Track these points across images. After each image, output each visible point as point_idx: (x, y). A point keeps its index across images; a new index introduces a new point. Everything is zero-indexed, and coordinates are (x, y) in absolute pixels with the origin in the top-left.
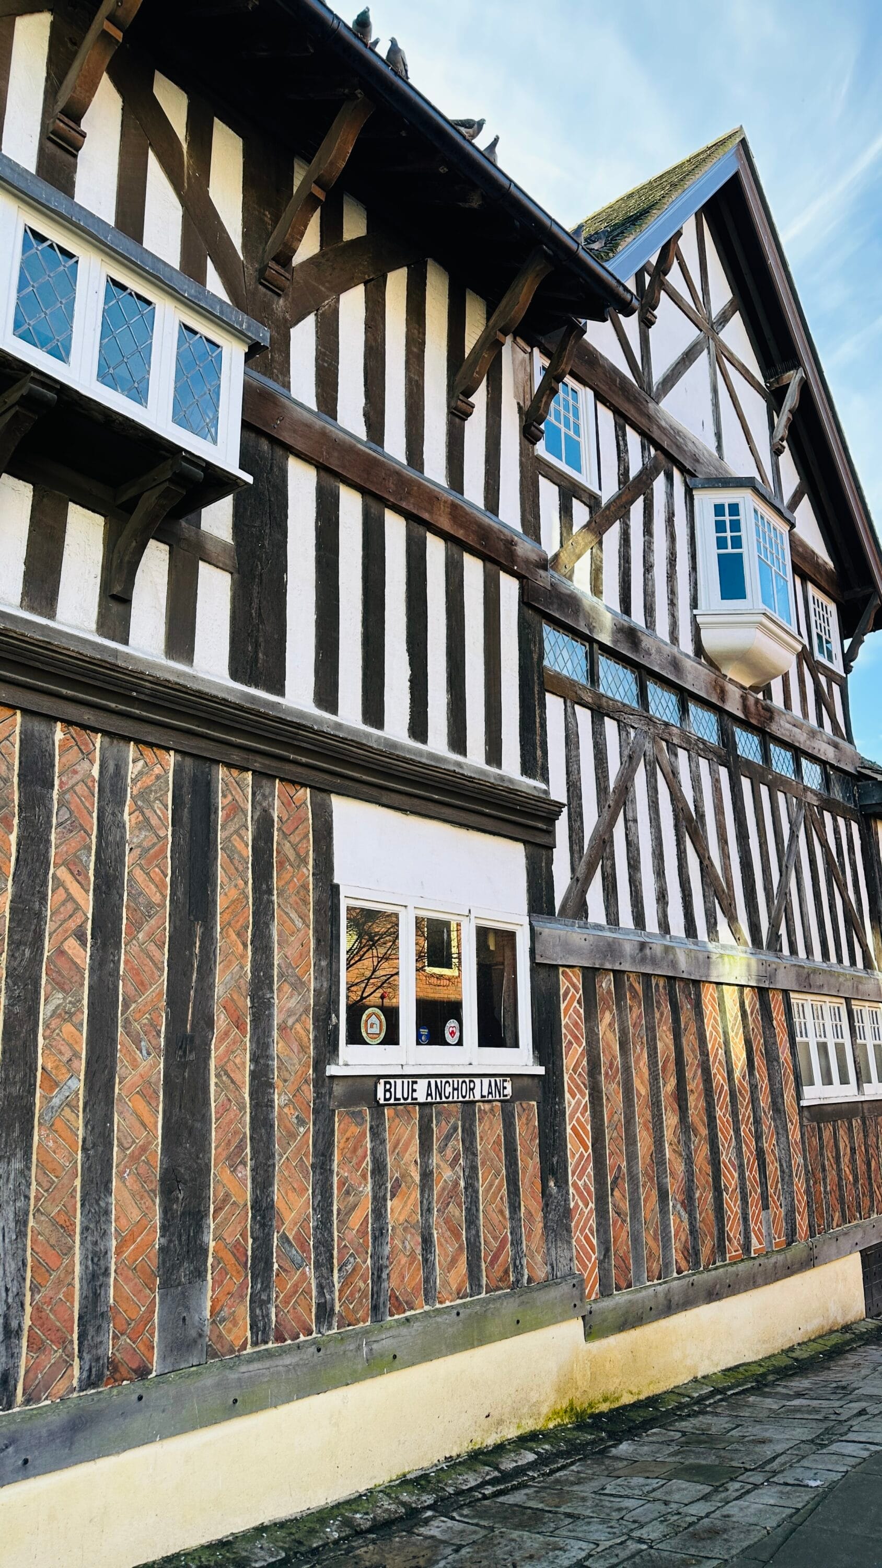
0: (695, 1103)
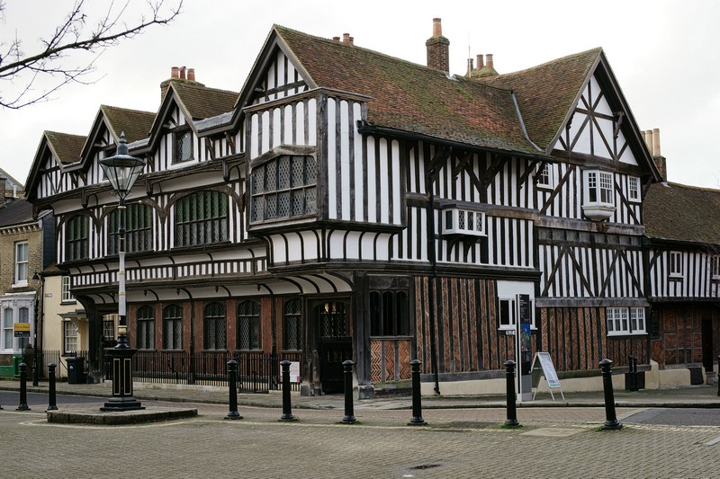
0: (574, 336)
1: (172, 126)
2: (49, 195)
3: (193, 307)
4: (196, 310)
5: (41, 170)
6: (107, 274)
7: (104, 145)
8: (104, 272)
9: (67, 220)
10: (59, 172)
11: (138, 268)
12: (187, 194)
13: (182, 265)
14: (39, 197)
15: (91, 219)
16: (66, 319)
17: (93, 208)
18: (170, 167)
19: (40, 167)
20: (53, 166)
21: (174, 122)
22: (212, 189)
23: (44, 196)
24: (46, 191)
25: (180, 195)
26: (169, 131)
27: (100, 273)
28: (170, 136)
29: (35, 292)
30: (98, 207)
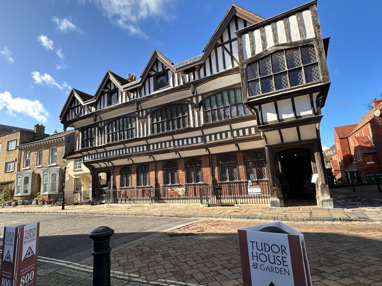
1: (153, 73)
2: (73, 118)
3: (156, 165)
4: (157, 166)
5: (70, 107)
6: (105, 154)
7: (107, 90)
8: (103, 152)
9: (82, 130)
10: (79, 108)
11: (124, 148)
12: (159, 108)
13: (153, 144)
14: (68, 120)
15: (97, 128)
16: (77, 177)
17: (98, 123)
18: (152, 93)
19: (69, 106)
20: (76, 105)
21: (154, 71)
22: (176, 103)
23: (71, 119)
24: (72, 116)
25: (154, 109)
26: (151, 76)
27: (100, 153)
28: (152, 79)
29: (60, 167)
30: (101, 122)
